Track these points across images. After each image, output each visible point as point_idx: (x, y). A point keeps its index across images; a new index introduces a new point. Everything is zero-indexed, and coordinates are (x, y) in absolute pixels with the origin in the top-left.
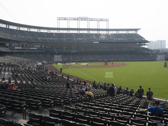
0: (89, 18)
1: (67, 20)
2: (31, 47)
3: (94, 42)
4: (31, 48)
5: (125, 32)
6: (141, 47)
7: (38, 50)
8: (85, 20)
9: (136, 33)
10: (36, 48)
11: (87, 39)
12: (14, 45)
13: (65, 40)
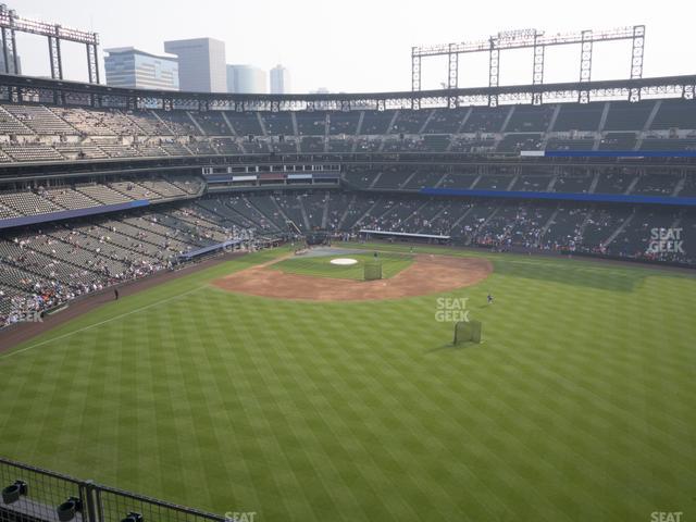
1: (450, 53)
2: (293, 173)
3: (523, 153)
4: (290, 177)
7: (316, 181)
10: (310, 176)
11: (506, 134)
12: (233, 169)
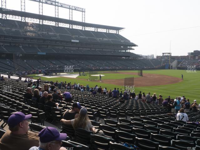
0: (58, 3)
3: (72, 41)
5: (104, 31)
6: (127, 51)
8: (52, 4)
9: (117, 33)
13: (21, 31)
